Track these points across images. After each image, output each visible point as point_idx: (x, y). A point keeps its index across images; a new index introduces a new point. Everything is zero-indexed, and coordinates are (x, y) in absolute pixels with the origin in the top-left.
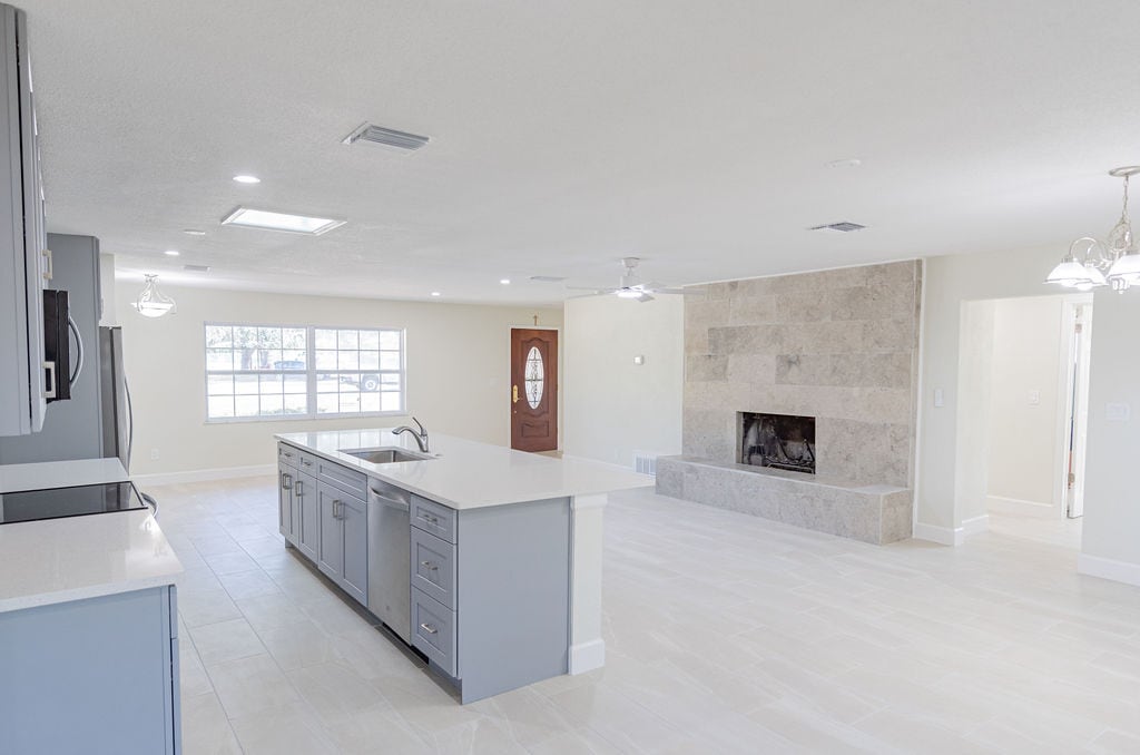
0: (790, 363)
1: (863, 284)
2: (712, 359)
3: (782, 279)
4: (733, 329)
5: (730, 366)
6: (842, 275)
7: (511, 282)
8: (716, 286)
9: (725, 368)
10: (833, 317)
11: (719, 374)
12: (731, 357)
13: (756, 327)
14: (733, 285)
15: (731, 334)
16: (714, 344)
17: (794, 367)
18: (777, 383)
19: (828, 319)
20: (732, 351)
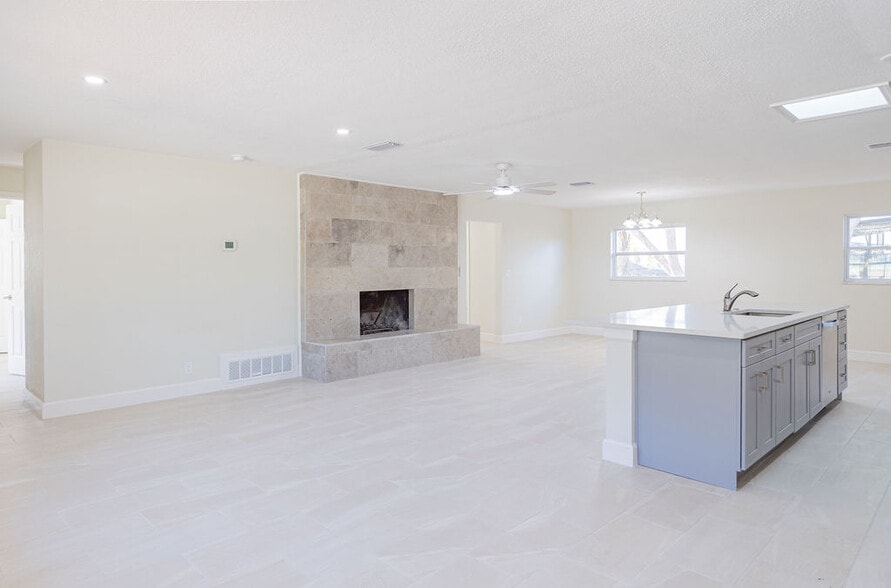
0: (398, 251)
1: (435, 203)
2: (336, 247)
3: (391, 188)
4: (355, 222)
5: (352, 253)
6: (425, 194)
7: (350, 132)
8: (338, 181)
9: (349, 254)
10: (422, 221)
11: (343, 260)
12: (353, 245)
13: (374, 222)
14: (354, 184)
15: (353, 225)
16: (338, 232)
17: (400, 254)
18: (390, 266)
19: (419, 223)
20: (354, 241)
